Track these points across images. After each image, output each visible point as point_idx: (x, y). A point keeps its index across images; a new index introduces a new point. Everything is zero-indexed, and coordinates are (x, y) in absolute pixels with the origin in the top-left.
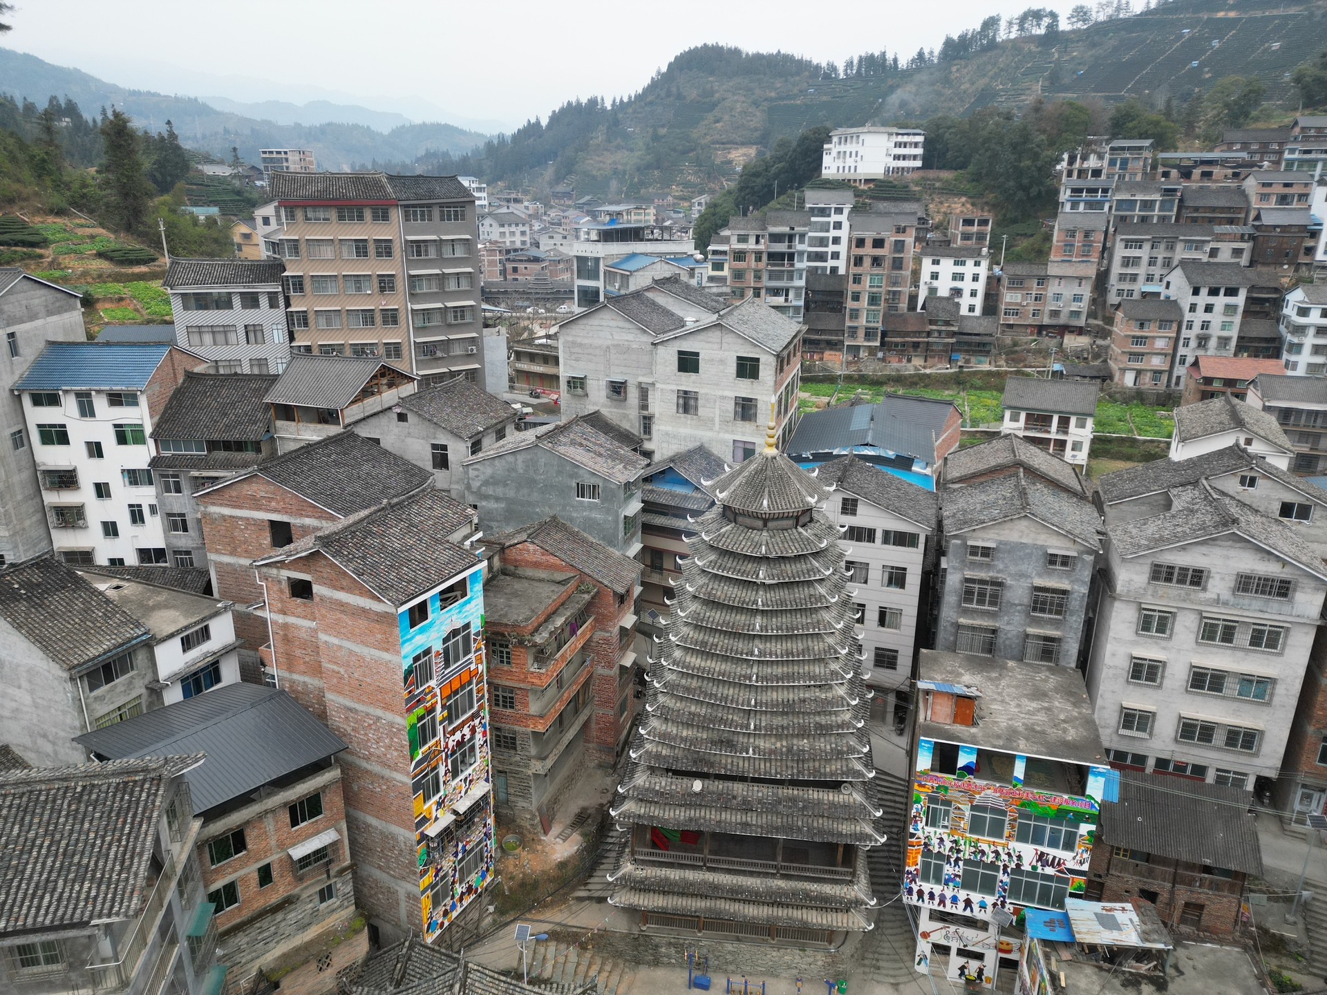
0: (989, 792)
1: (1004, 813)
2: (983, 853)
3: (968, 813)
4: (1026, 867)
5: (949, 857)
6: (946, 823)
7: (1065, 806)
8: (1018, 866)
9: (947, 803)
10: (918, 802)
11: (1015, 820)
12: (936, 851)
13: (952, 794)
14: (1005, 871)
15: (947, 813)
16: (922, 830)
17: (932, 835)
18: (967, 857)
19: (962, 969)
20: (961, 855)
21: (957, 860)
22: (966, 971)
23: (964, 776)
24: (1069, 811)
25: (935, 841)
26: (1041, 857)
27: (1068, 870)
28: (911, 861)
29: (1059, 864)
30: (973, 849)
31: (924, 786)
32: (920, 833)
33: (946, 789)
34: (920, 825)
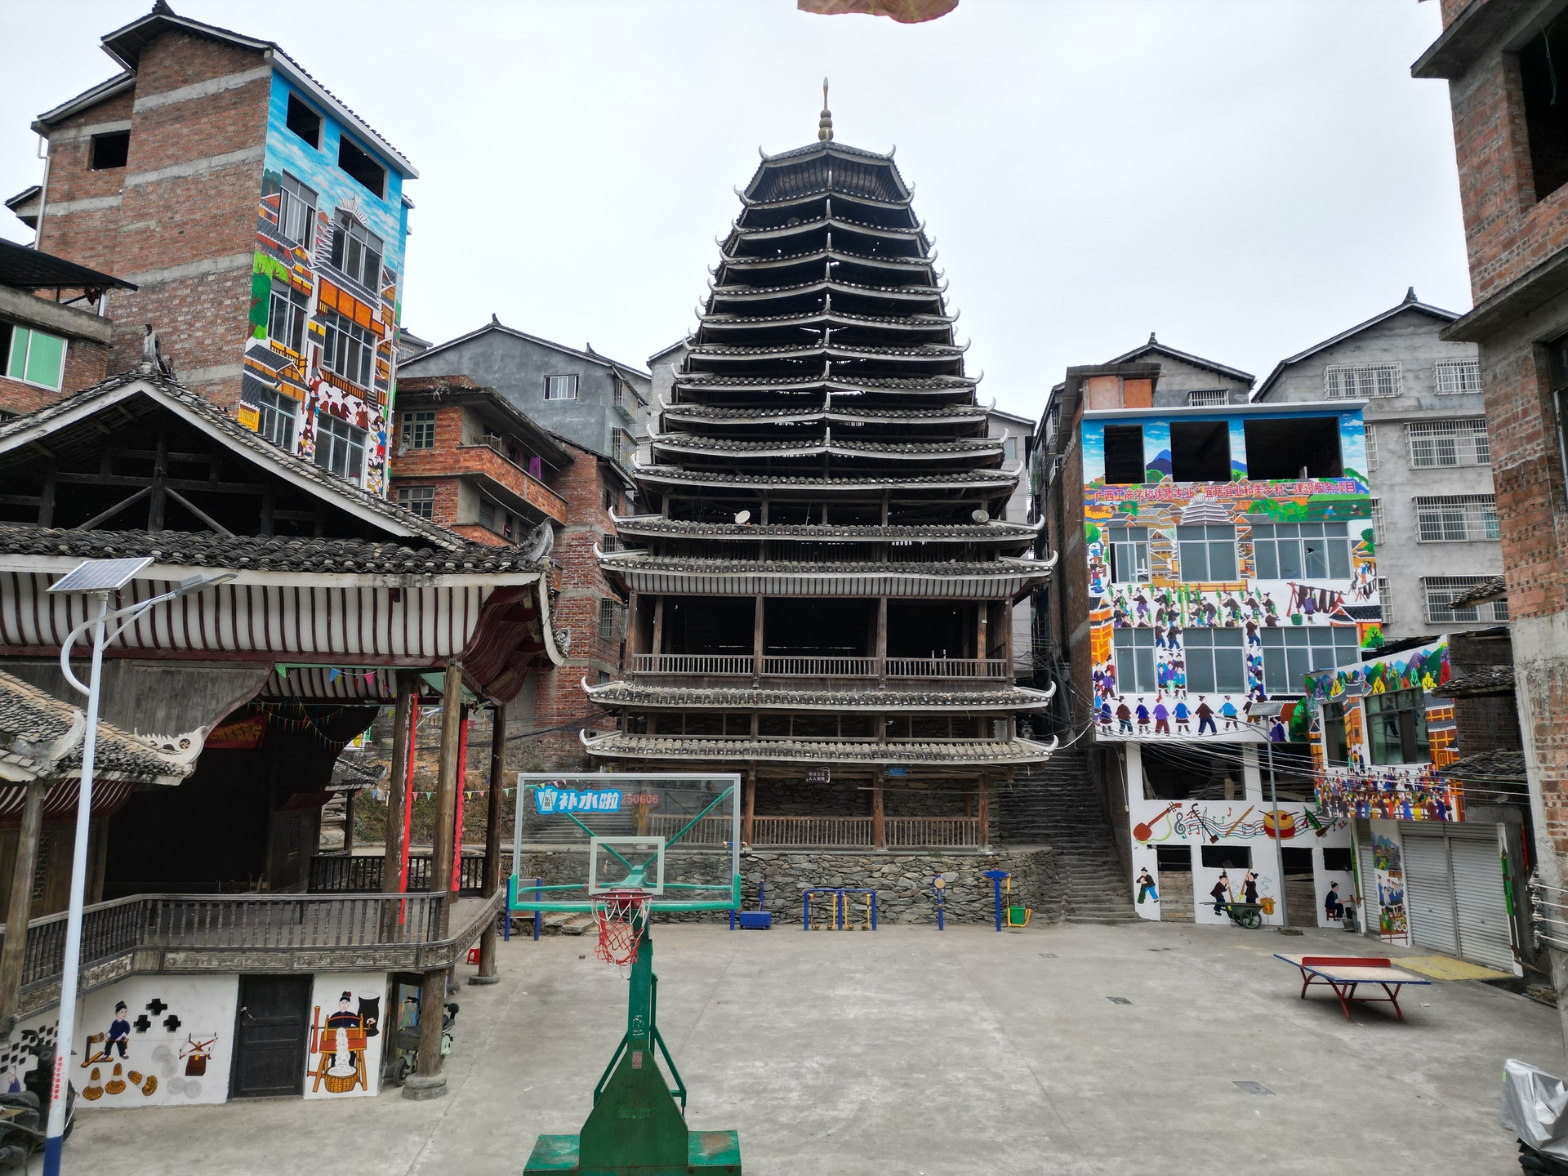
0: (1199, 497)
1: (1228, 529)
2: (1210, 609)
3: (1175, 542)
4: (1284, 621)
5: (1159, 630)
6: (1144, 572)
7: (1318, 497)
8: (1271, 621)
9: (1140, 531)
10: (1094, 539)
11: (1248, 538)
12: (1135, 625)
13: (1146, 514)
14: (1252, 638)
15: (1142, 550)
16: (1106, 591)
17: (1125, 594)
18: (1187, 624)
19: (1218, 891)
20: (1177, 623)
21: (1173, 632)
22: (1226, 895)
23: (1158, 478)
24: (1328, 503)
25: (1132, 606)
26: (1303, 594)
27: (1349, 610)
28: (1096, 654)
29: (1333, 604)
30: (1194, 607)
31: (1098, 509)
32: (1106, 597)
33: (1134, 506)
34: (1105, 580)
